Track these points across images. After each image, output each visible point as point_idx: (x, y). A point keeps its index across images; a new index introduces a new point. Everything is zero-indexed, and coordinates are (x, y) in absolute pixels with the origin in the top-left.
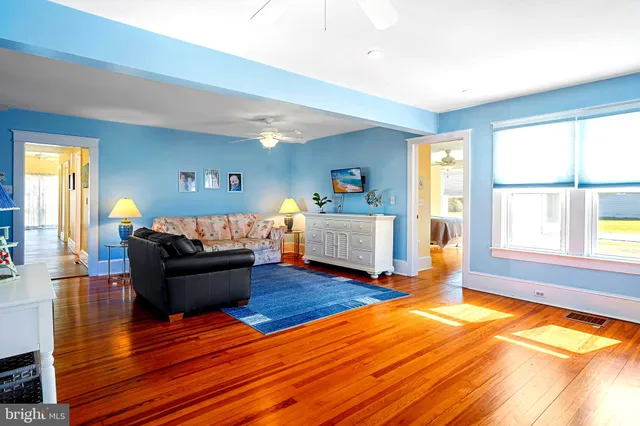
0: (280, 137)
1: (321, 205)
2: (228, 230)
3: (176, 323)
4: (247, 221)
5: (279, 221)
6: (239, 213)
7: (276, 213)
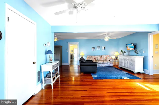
0: (109, 38)
1: (123, 53)
2: (101, 58)
3: (82, 74)
4: (106, 57)
5: (114, 57)
6: (104, 55)
7: (113, 55)
